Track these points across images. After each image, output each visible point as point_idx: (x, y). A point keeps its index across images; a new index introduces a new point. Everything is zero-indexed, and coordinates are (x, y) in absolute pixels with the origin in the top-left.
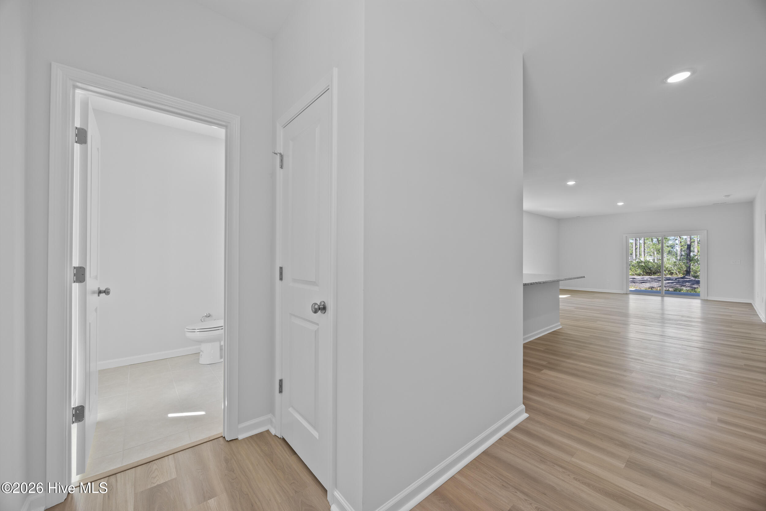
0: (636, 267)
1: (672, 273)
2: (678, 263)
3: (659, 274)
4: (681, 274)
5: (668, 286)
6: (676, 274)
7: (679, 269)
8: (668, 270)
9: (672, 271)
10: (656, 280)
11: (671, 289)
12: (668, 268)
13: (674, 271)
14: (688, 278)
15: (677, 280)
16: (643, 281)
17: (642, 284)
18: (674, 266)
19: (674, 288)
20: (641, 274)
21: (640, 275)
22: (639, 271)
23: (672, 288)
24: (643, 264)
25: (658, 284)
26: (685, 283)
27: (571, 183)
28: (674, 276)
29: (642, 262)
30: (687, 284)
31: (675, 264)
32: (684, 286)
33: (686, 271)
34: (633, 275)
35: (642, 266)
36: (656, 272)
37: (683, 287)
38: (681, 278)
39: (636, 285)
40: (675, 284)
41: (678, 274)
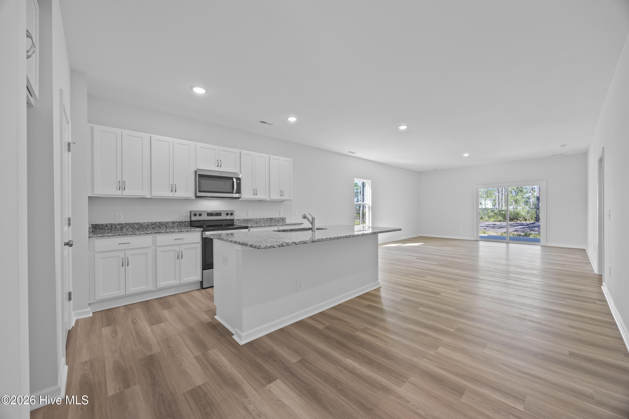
0: (498, 214)
1: (526, 219)
2: (530, 211)
3: (516, 220)
4: (533, 220)
5: (521, 231)
6: (529, 220)
7: (532, 216)
8: (523, 217)
9: (526, 218)
10: (512, 225)
11: (522, 234)
12: (522, 215)
13: (528, 218)
14: (537, 224)
15: (529, 225)
16: (501, 227)
17: (501, 229)
18: (527, 214)
19: (525, 232)
20: (502, 220)
21: (501, 222)
22: (500, 218)
23: (523, 232)
24: (503, 212)
25: (513, 229)
26: (535, 228)
27: (403, 128)
28: (528, 222)
29: (503, 210)
30: (536, 228)
31: (528, 212)
32: (533, 230)
33: (536, 218)
34: (496, 221)
35: (503, 214)
36: (513, 218)
37: (532, 232)
38: (533, 224)
39: (495, 230)
40: (526, 229)
41: (531, 220)
